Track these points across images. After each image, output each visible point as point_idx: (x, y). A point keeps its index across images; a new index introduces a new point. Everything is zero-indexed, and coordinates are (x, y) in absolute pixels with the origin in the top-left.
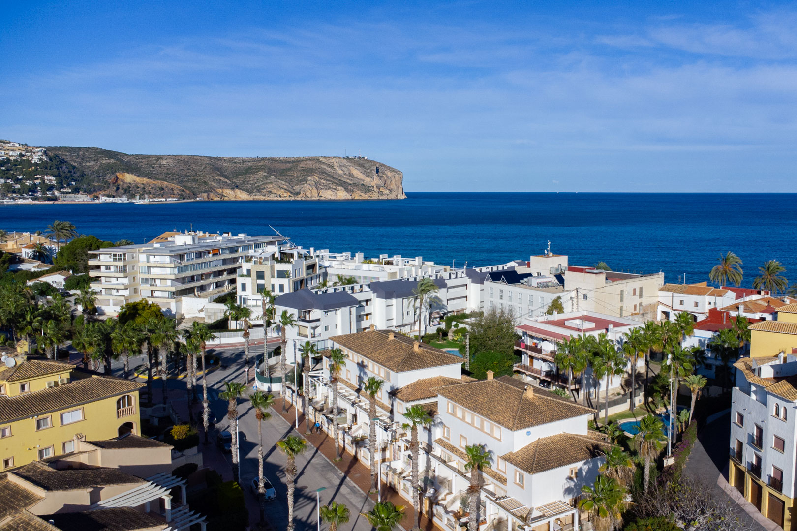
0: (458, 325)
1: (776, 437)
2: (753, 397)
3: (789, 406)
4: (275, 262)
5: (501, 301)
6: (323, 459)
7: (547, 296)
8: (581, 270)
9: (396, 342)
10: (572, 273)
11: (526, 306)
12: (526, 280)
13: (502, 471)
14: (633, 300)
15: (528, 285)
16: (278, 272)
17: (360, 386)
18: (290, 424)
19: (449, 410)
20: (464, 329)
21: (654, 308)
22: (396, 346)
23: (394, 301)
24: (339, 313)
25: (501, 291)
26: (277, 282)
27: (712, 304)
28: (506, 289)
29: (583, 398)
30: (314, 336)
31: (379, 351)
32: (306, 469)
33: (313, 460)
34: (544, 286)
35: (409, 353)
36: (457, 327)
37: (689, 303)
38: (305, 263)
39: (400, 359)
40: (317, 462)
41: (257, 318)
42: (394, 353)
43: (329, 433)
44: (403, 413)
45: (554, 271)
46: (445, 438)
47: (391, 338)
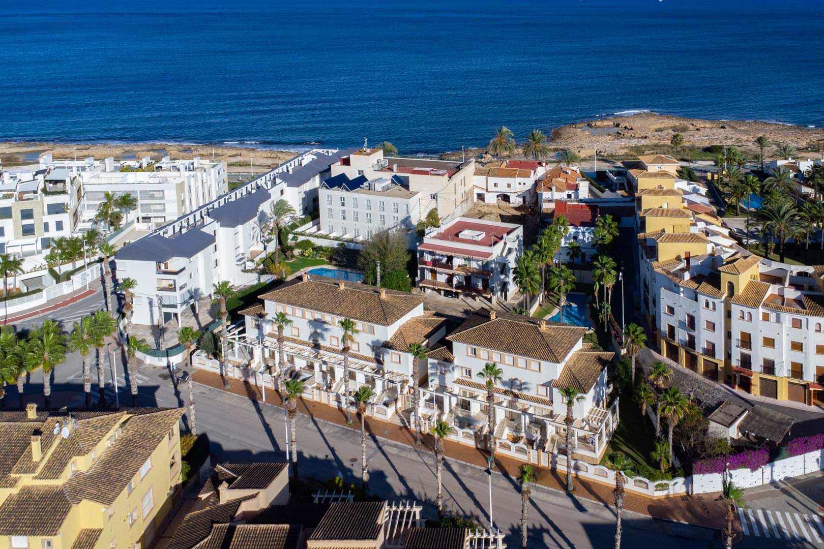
0: (297, 238)
1: (707, 321)
2: (682, 295)
3: (716, 301)
4: (44, 194)
5: (343, 208)
6: (334, 426)
7: (402, 202)
8: (426, 173)
9: (352, 292)
10: (416, 175)
11: (376, 212)
12: (366, 184)
13: (543, 396)
14: (461, 190)
15: (369, 189)
16: (49, 206)
17: (317, 341)
18: (248, 398)
19: (470, 354)
20: (308, 242)
21: (471, 192)
22: (358, 297)
23: (240, 228)
24: (200, 255)
25: (343, 199)
26: (52, 219)
27: (522, 184)
28: (350, 196)
29: (495, 302)
30: (181, 288)
31: (344, 305)
32: (328, 441)
33: (325, 431)
34: (386, 189)
35: (381, 302)
36: (296, 240)
37: (503, 185)
38: (75, 188)
39: (378, 310)
40: (332, 431)
41: (35, 269)
42: (363, 305)
43: (313, 398)
44: (400, 362)
45: (377, 168)
46: (464, 377)
47: (342, 287)
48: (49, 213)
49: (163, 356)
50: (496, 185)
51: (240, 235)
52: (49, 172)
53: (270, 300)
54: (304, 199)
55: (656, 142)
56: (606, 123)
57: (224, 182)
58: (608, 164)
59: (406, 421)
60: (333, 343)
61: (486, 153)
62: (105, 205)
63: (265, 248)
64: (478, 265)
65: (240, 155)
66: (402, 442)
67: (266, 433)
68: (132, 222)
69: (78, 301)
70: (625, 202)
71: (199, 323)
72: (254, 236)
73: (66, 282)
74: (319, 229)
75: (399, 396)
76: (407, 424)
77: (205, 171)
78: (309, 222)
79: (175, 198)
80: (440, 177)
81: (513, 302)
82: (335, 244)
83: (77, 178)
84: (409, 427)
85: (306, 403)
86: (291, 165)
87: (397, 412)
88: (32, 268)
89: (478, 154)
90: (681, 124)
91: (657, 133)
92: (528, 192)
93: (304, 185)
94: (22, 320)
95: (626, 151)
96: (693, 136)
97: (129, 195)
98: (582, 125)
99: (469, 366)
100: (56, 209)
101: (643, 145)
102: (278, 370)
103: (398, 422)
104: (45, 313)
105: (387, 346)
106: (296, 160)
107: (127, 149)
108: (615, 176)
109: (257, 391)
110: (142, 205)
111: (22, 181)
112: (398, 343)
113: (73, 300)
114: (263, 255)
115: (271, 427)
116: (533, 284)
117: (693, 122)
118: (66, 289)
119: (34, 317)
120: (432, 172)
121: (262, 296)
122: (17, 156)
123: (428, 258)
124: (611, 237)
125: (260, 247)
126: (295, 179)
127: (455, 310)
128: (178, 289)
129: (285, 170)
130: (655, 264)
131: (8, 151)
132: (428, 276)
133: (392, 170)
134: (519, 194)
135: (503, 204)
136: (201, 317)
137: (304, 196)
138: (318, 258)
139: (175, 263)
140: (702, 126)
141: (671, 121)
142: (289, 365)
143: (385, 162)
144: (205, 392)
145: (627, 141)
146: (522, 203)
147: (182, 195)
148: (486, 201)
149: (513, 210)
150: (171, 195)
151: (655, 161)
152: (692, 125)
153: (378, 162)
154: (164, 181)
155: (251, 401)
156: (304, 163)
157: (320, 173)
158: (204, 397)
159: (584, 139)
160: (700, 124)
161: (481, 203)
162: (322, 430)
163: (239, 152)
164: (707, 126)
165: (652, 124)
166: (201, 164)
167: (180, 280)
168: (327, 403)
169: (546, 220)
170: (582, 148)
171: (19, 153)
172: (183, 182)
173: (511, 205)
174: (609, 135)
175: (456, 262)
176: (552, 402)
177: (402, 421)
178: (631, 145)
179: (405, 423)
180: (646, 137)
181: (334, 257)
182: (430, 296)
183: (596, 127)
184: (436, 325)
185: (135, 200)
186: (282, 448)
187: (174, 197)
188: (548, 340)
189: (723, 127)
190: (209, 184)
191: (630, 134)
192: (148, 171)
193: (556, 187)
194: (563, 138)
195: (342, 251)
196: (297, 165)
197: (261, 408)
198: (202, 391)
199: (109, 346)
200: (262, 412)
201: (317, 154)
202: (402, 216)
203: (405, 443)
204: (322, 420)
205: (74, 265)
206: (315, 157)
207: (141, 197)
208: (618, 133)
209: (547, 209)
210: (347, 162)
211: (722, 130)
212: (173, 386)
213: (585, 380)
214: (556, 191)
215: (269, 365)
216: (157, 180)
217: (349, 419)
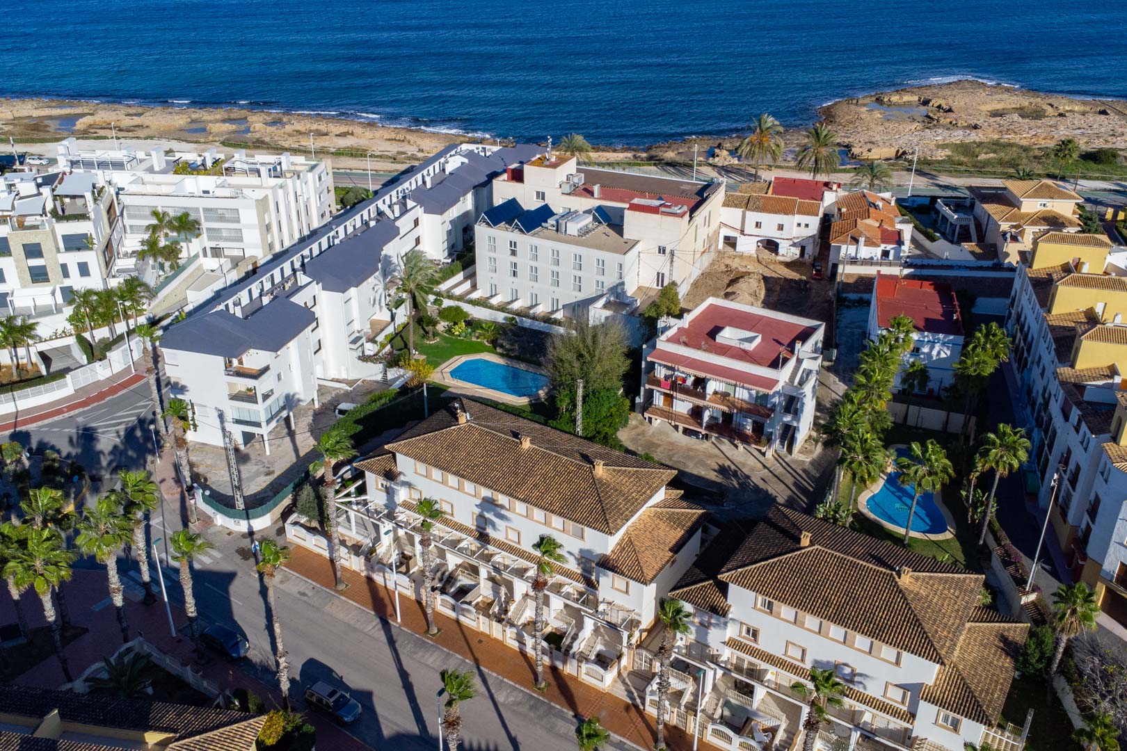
0: (441, 301)
4: (54, 220)
5: (514, 259)
6: (515, 689)
7: (611, 258)
8: (654, 210)
9: (544, 455)
10: (637, 213)
11: (567, 270)
12: (551, 221)
13: (896, 702)
14: (704, 233)
15: (557, 231)
16: (65, 238)
17: (485, 529)
18: (373, 613)
19: (759, 606)
20: (458, 309)
21: (717, 233)
22: (555, 467)
23: (353, 291)
24: (293, 345)
25: (513, 244)
26: (72, 259)
27: (803, 225)
28: (526, 241)
29: (770, 456)
30: (266, 397)
31: (531, 481)
32: (507, 722)
33: (500, 698)
34: (585, 232)
35: (595, 483)
36: (440, 305)
37: (769, 224)
38: (103, 207)
39: (590, 501)
40: (511, 699)
41: (56, 336)
42: (565, 486)
43: (479, 627)
44: (627, 592)
45: (567, 189)
46: (744, 638)
47: (527, 444)
48: (68, 249)
49: (241, 518)
50: (758, 225)
51: (354, 304)
52: (62, 179)
53: (406, 455)
54: (449, 233)
55: (996, 137)
56: (907, 98)
57: (329, 191)
58: (924, 179)
59: (636, 694)
60: (510, 537)
61: (719, 146)
62: (154, 229)
63: (393, 318)
64: (750, 395)
65: (352, 134)
66: (631, 740)
67: (403, 691)
68: (197, 256)
69: (120, 393)
70: (981, 268)
71: (296, 450)
72: (375, 300)
73: (100, 363)
74: (474, 287)
75: (625, 650)
76: (638, 701)
77: (299, 177)
78: (458, 272)
79: (256, 222)
80: (676, 219)
81: (802, 457)
82: (500, 317)
83: (107, 188)
84: (642, 707)
85: (467, 633)
86: (428, 175)
87: (619, 674)
88: (51, 334)
89: (706, 148)
90: (1031, 103)
91: (995, 119)
92: (811, 240)
93: (450, 210)
94: (40, 423)
95: (948, 152)
96: (1055, 126)
97: (187, 215)
98: (868, 101)
99: (754, 624)
100: (76, 243)
101: (974, 142)
102: (420, 564)
103: (621, 693)
104: (72, 413)
105: (606, 564)
106: (437, 164)
107: (194, 116)
108: (955, 212)
109: (387, 601)
110: (208, 229)
111: (22, 195)
112: (625, 562)
113: (114, 390)
114: (390, 330)
115: (412, 679)
116: (871, 470)
117: (1050, 101)
118: (101, 372)
119: (56, 418)
120: (663, 209)
121: (391, 445)
122: (47, 122)
123: (661, 373)
124: (995, 363)
125: (385, 316)
126: (435, 200)
127: (701, 463)
128: (260, 398)
129: (420, 183)
130: (1110, 447)
131: (35, 113)
132: (659, 400)
133: (591, 193)
134: (796, 241)
135: (767, 255)
136: (298, 438)
137: (450, 227)
138: (474, 339)
139: (254, 359)
140: (1067, 108)
141: (1015, 98)
142: (438, 561)
143: (580, 179)
144: (307, 592)
145: (946, 133)
146: (798, 256)
147: (266, 216)
148: (739, 248)
149: (782, 267)
150: (249, 216)
151: (1037, 194)
152: (1052, 106)
153: (568, 179)
154: (238, 194)
155: (378, 620)
156: (449, 169)
157: (474, 188)
158: (305, 602)
159: (873, 126)
160: (1064, 104)
161: (729, 249)
162: (495, 696)
163: (350, 129)
164: (1076, 108)
165: (985, 103)
166: (293, 164)
167: (262, 386)
168: (500, 638)
169: (844, 295)
170: (872, 143)
171: (51, 118)
172: (266, 197)
173: (780, 258)
174: (914, 120)
175: (712, 387)
176: (913, 716)
177: (630, 693)
178: (954, 140)
179: (635, 699)
180: (975, 127)
181: (500, 341)
182: (660, 432)
183: (890, 104)
184: (689, 524)
185: (197, 222)
186: (430, 730)
187: (255, 220)
188: (916, 606)
189: (1104, 112)
190: (306, 196)
191: (949, 120)
192: (215, 174)
193: (866, 237)
194: (840, 124)
195: (510, 330)
196: (437, 170)
197: (395, 637)
198: (302, 590)
199: (163, 484)
200: (397, 645)
201: (470, 155)
202: (610, 280)
203: (639, 745)
204: (494, 674)
205: (112, 331)
206: (466, 161)
207: (205, 217)
208: (928, 116)
209: (848, 275)
210: (518, 176)
211: (1103, 117)
212: (257, 576)
213: (987, 693)
214: (865, 245)
215: (406, 552)
216: (226, 192)
217: (540, 679)
